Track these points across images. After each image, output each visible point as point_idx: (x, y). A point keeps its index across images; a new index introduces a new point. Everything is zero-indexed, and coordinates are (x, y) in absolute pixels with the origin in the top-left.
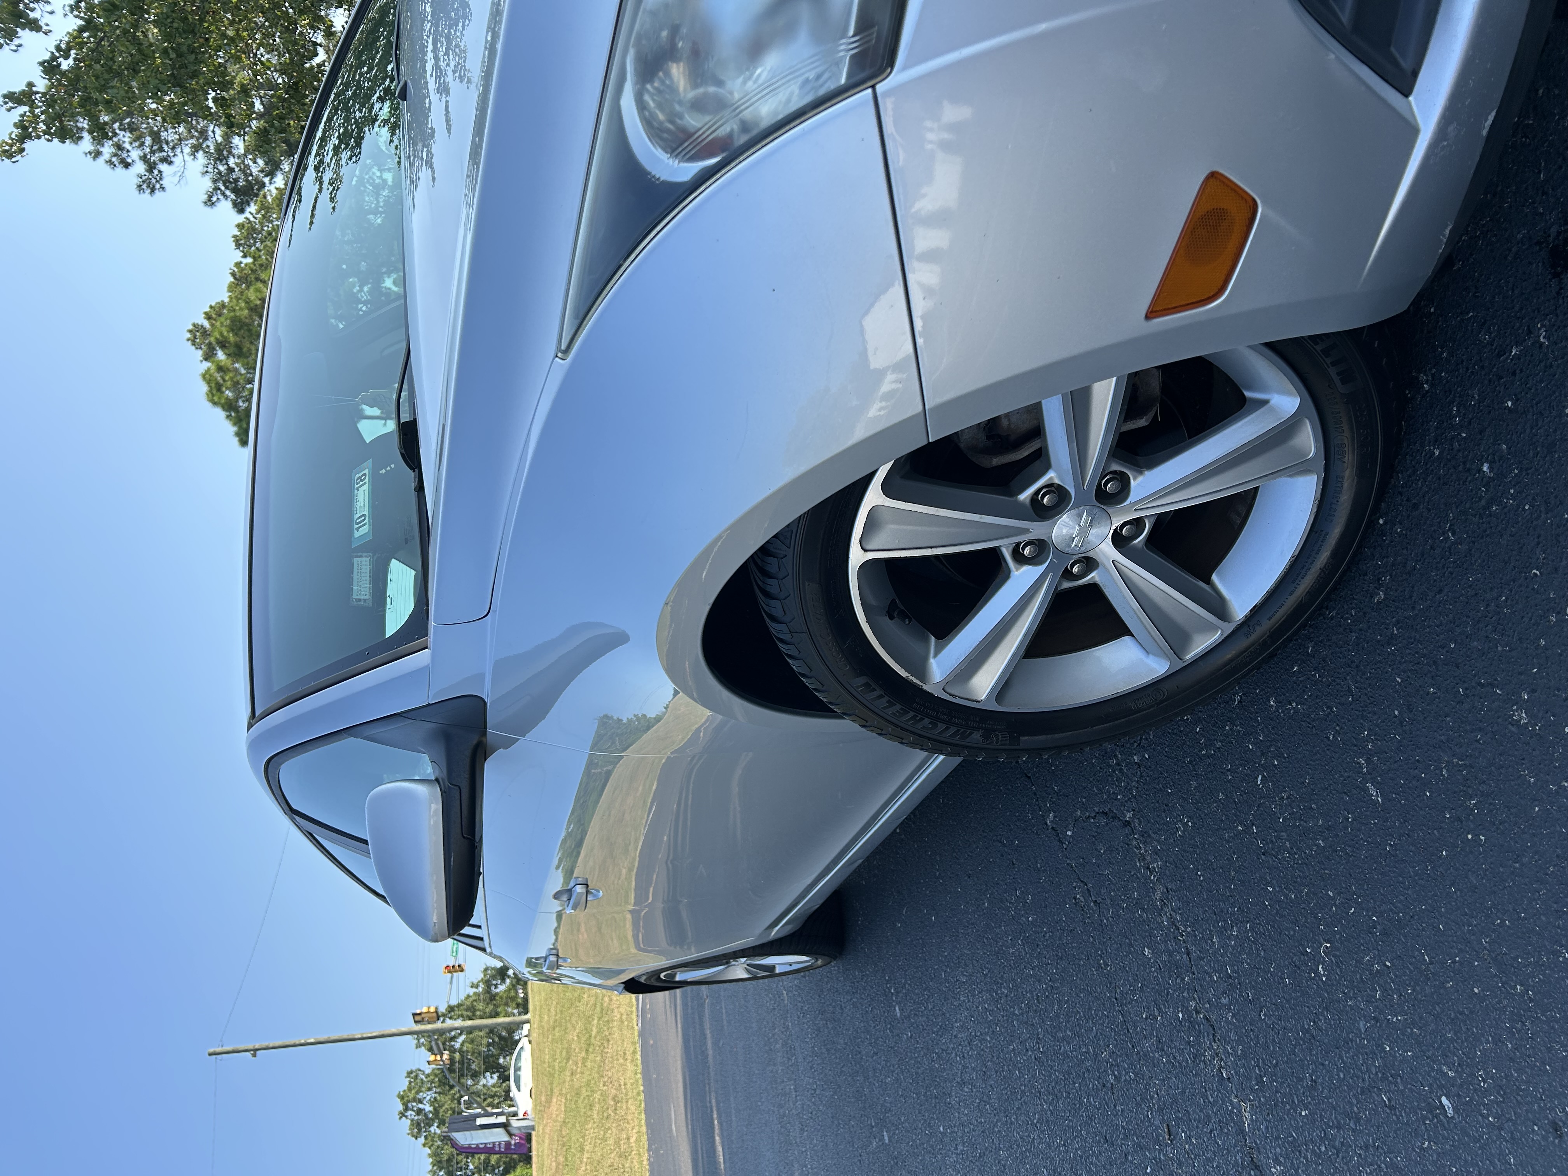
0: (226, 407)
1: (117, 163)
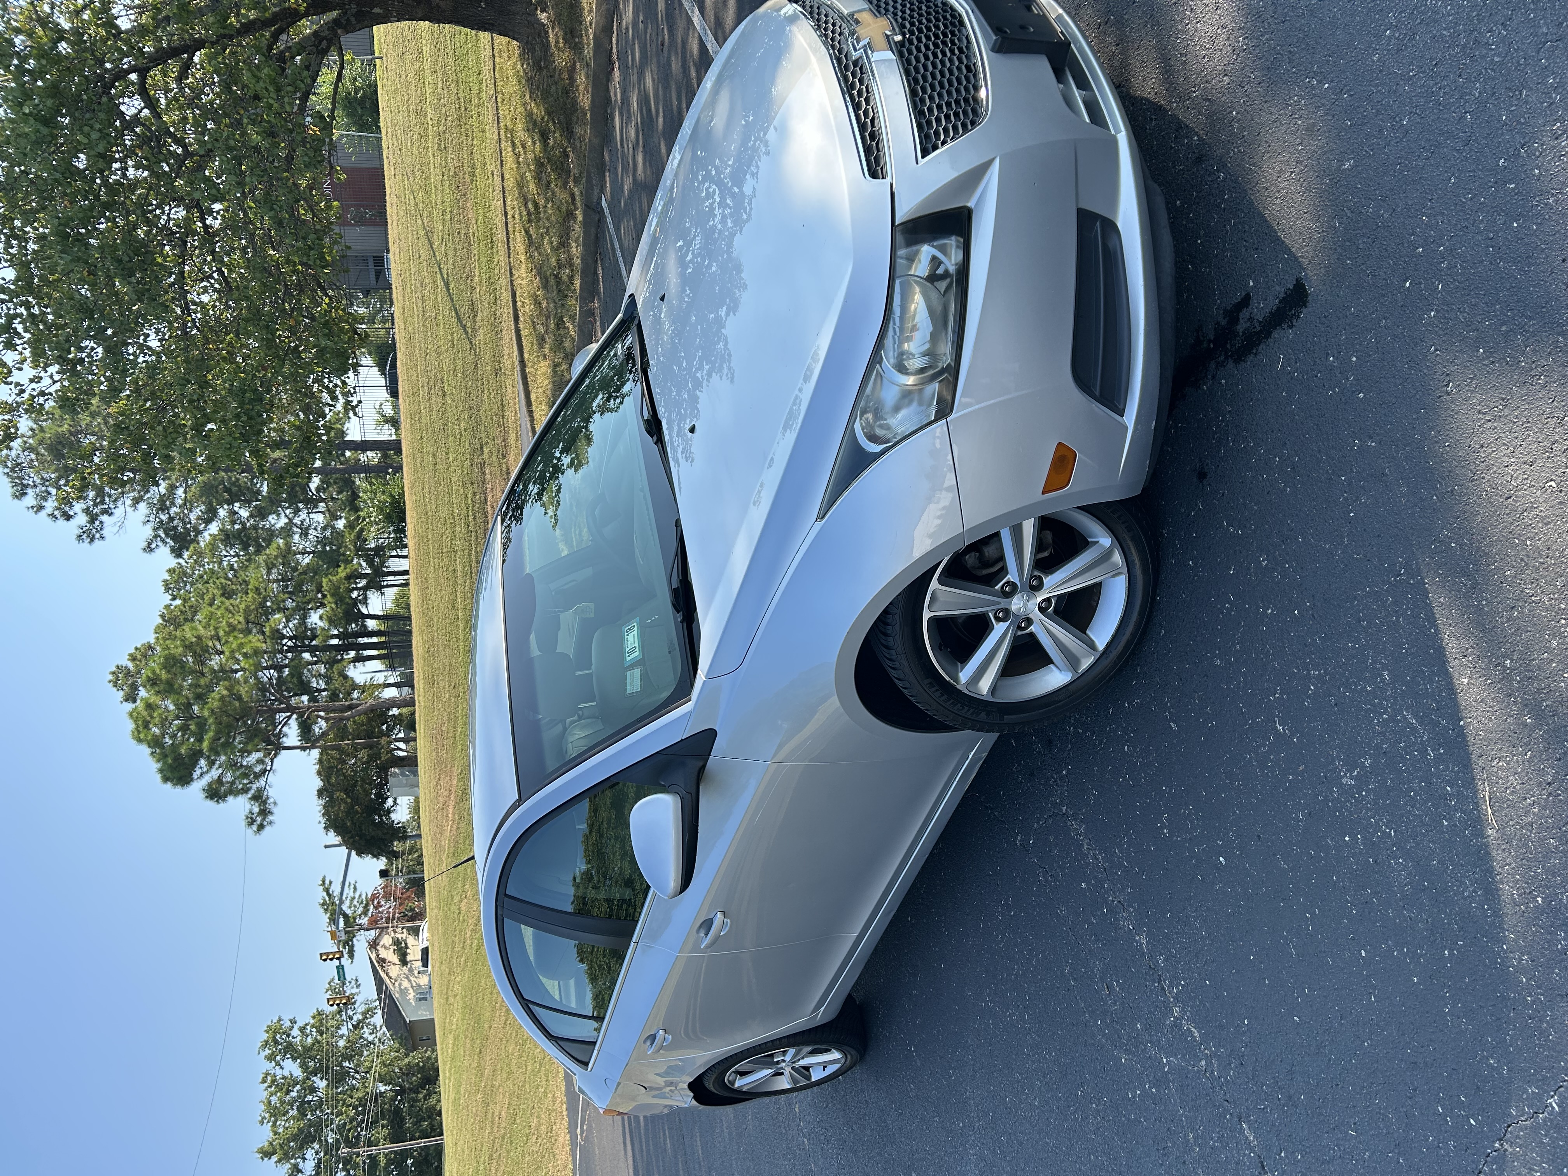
0: (152, 744)
1: (58, 516)
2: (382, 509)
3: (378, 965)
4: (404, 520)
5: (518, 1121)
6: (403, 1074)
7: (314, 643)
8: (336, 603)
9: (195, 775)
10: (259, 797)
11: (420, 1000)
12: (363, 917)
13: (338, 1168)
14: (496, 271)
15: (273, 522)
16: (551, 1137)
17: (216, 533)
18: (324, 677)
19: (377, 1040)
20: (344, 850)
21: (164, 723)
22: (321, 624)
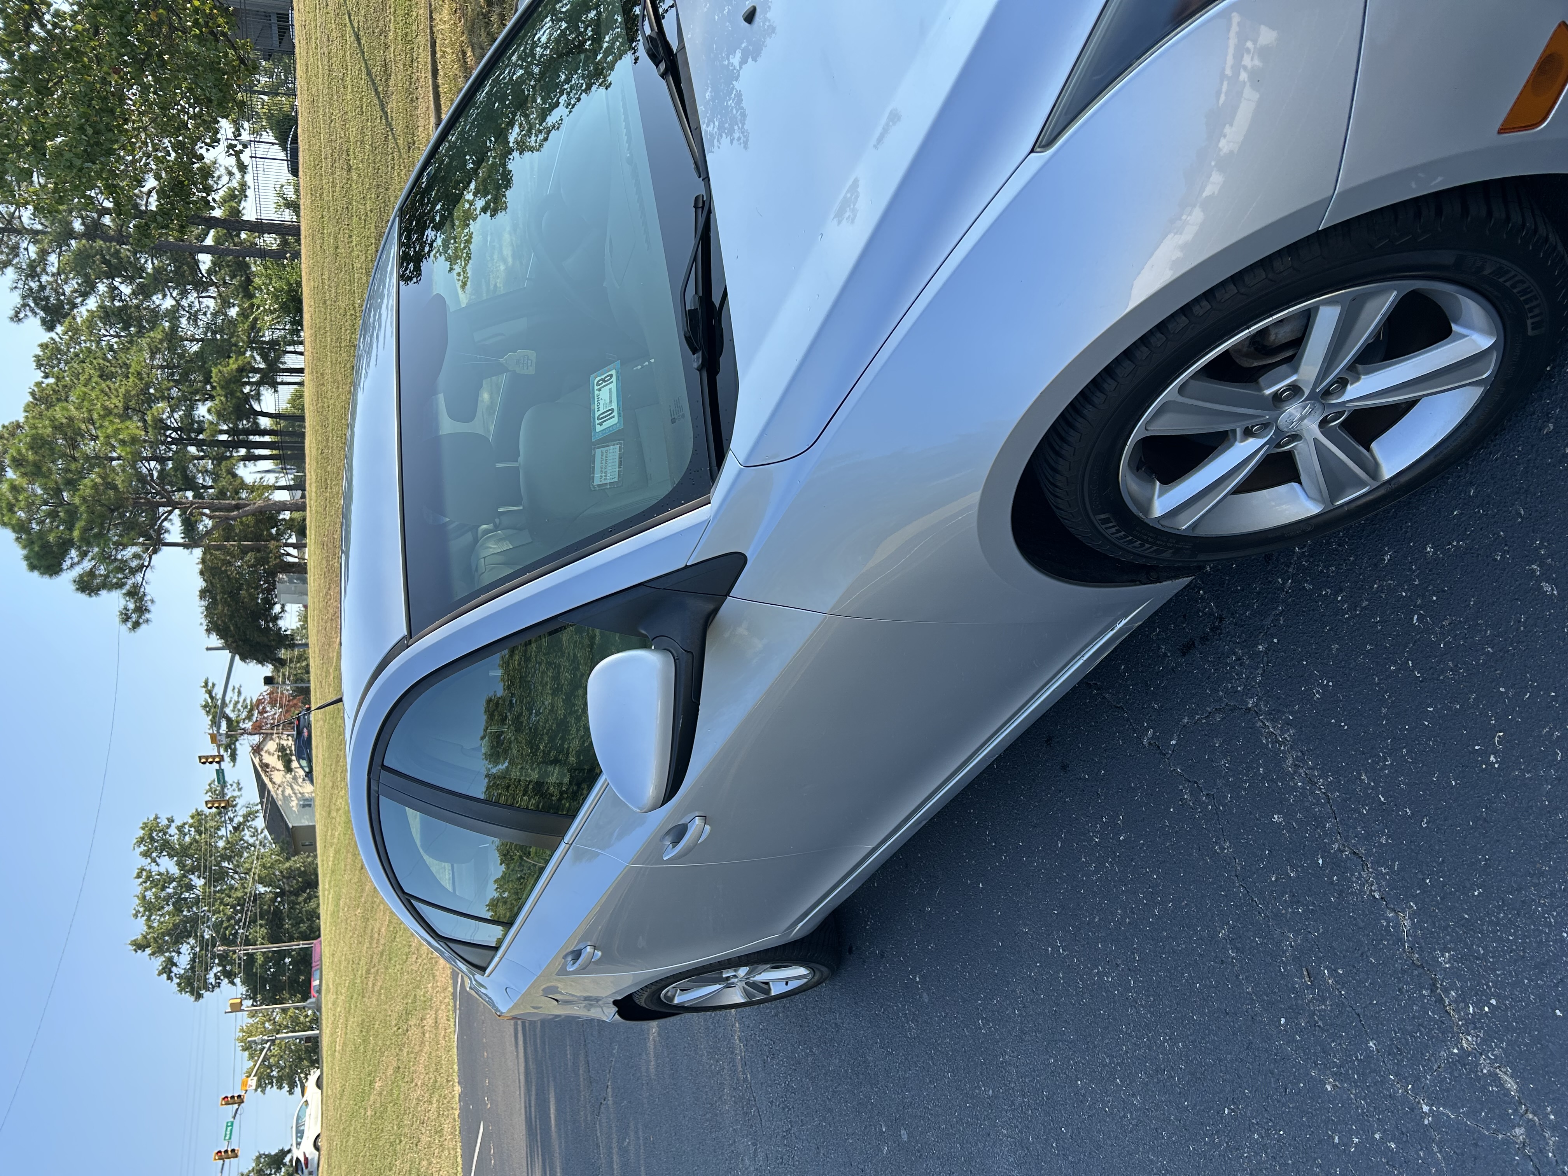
0: (17, 528)
2: (277, 297)
3: (261, 771)
4: (300, 310)
5: (398, 940)
6: (284, 877)
7: (201, 437)
8: (226, 396)
9: (65, 565)
10: (134, 593)
11: (304, 806)
12: (247, 721)
13: (214, 963)
14: (414, 28)
15: (158, 302)
16: (431, 958)
17: (95, 309)
18: (212, 474)
19: (257, 843)
20: (226, 654)
21: (30, 507)
22: (209, 417)
